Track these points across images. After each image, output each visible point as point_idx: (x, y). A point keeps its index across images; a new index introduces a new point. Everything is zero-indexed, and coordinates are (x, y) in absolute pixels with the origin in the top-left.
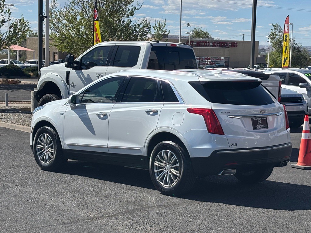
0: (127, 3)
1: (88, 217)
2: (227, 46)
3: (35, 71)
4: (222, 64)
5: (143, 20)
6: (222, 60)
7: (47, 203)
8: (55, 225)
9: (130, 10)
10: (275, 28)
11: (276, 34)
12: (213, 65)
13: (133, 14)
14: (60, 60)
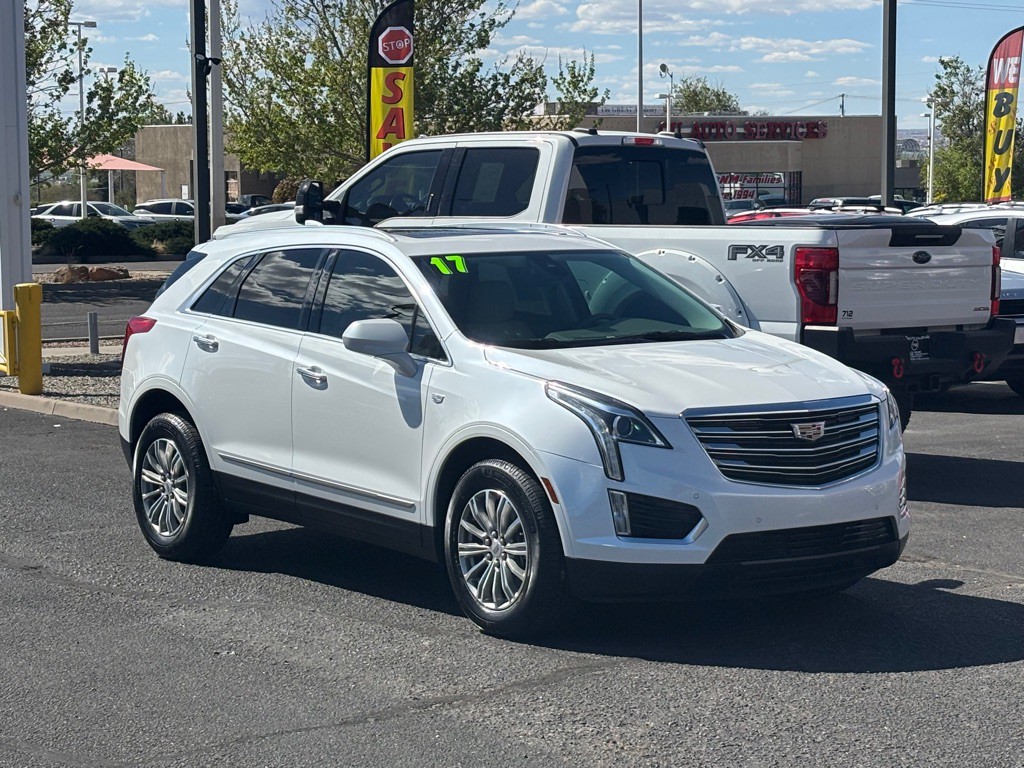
0: (466, 5)
1: (415, 699)
2: (793, 136)
3: (170, 236)
4: (778, 194)
5: (521, 60)
6: (779, 180)
7: (280, 659)
8: (316, 729)
9: (478, 28)
10: (949, 70)
11: (952, 92)
12: (749, 199)
13: (488, 42)
14: (245, 196)
